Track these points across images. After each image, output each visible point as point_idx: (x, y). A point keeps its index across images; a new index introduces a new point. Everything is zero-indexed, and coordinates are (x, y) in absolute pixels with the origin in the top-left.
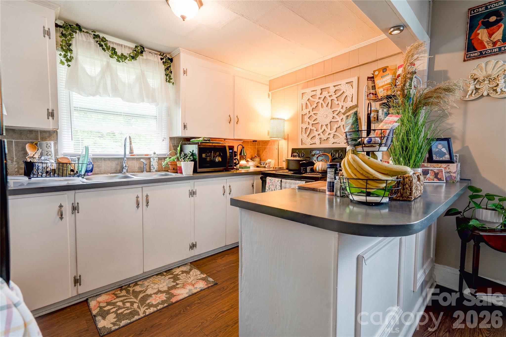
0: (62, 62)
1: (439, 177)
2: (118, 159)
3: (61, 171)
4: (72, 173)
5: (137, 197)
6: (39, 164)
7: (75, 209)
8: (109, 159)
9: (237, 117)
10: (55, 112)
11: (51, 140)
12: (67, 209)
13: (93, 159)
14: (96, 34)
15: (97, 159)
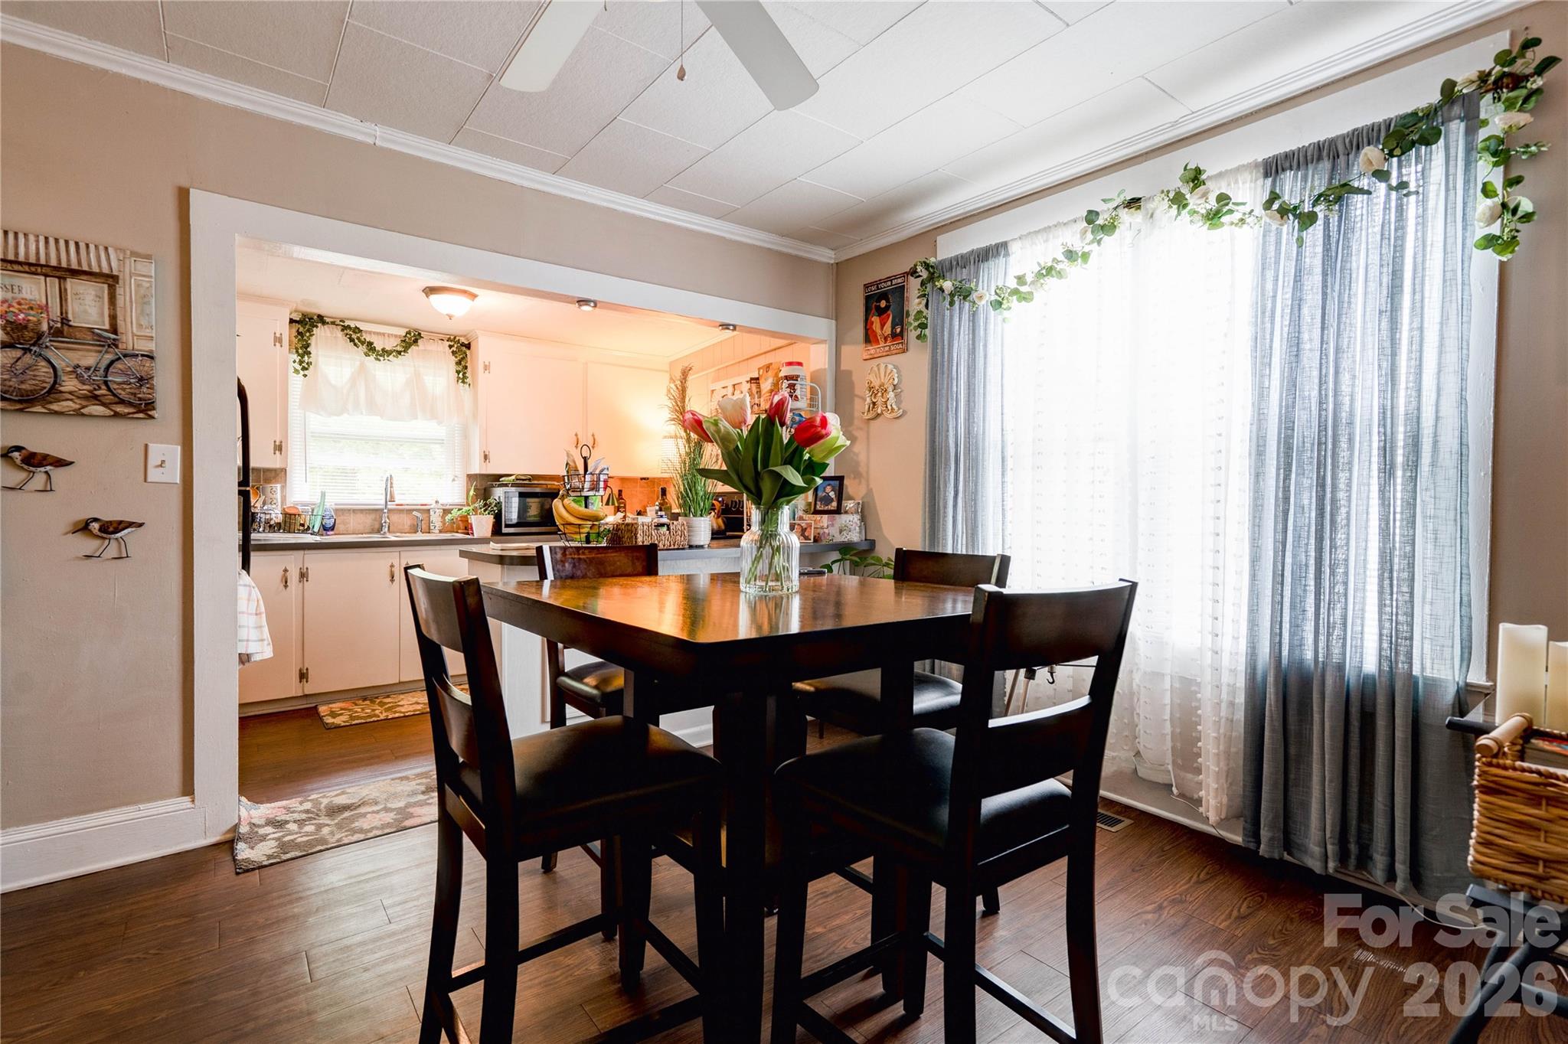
0: (296, 371)
1: (806, 534)
2: (377, 510)
3: (288, 525)
4: (301, 528)
5: (392, 566)
6: (262, 515)
7: (303, 575)
8: (362, 511)
9: (593, 435)
10: (283, 444)
11: (277, 482)
12: (293, 576)
13: (336, 511)
14: (346, 324)
15: (343, 510)
